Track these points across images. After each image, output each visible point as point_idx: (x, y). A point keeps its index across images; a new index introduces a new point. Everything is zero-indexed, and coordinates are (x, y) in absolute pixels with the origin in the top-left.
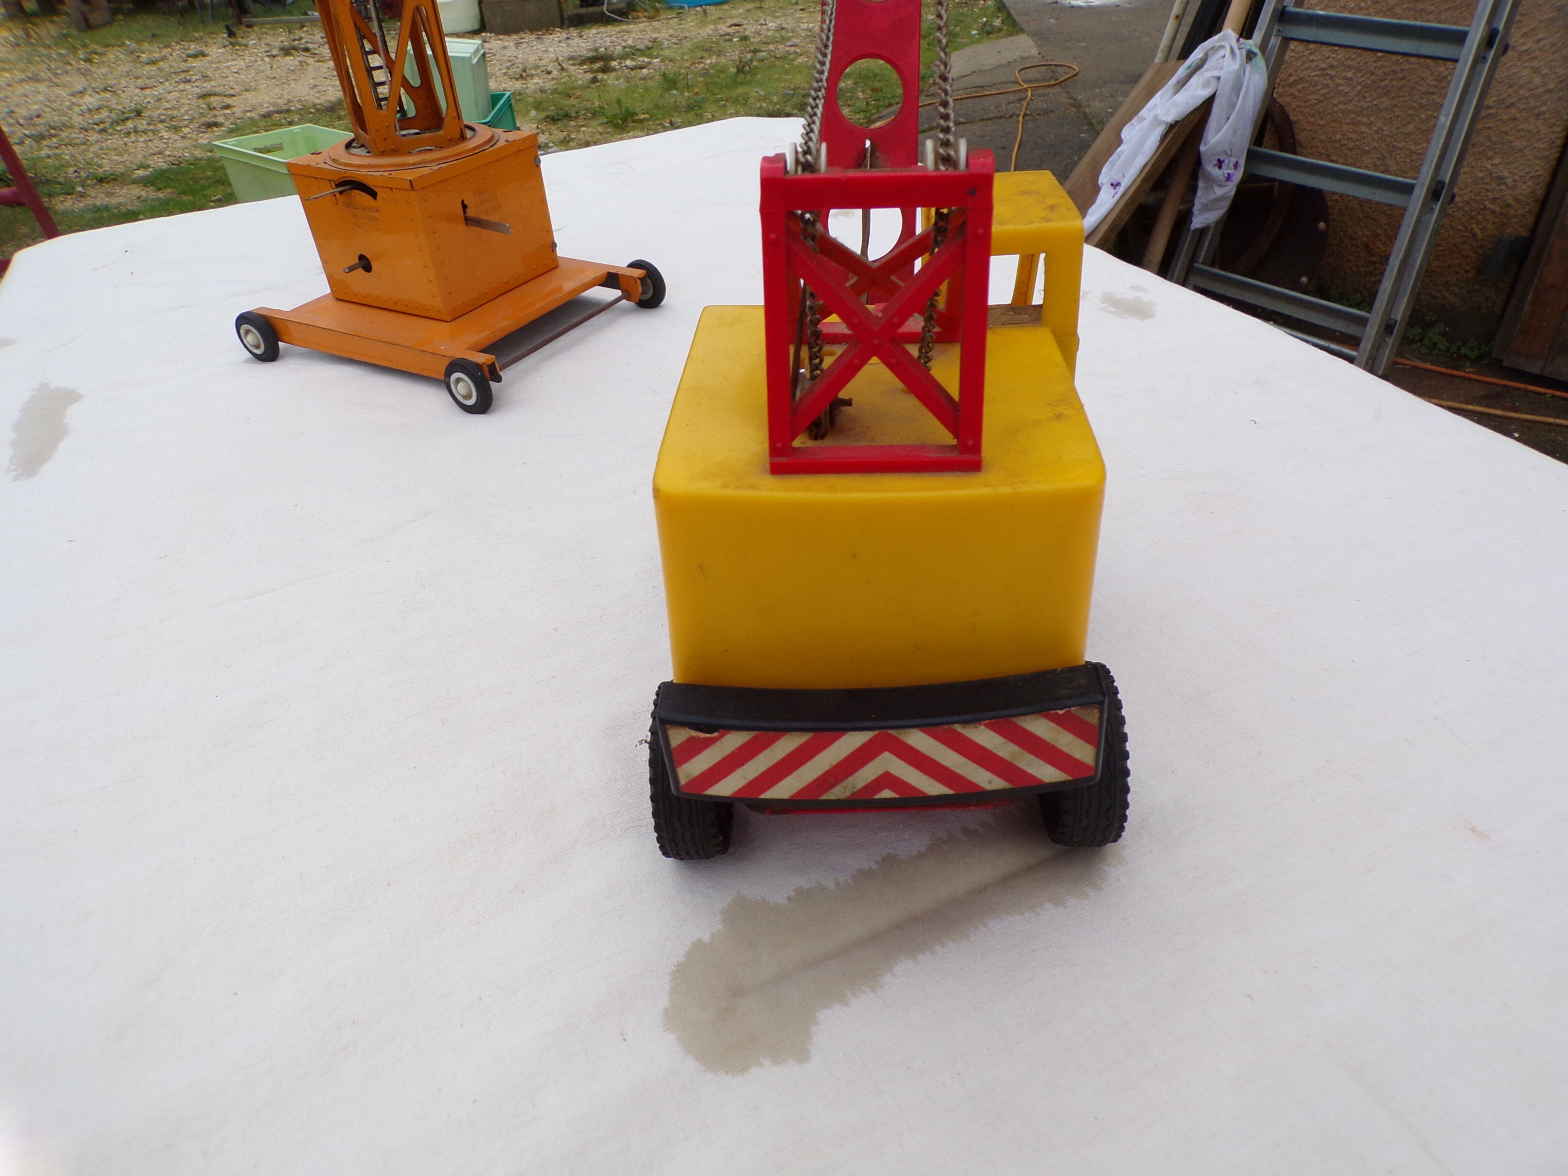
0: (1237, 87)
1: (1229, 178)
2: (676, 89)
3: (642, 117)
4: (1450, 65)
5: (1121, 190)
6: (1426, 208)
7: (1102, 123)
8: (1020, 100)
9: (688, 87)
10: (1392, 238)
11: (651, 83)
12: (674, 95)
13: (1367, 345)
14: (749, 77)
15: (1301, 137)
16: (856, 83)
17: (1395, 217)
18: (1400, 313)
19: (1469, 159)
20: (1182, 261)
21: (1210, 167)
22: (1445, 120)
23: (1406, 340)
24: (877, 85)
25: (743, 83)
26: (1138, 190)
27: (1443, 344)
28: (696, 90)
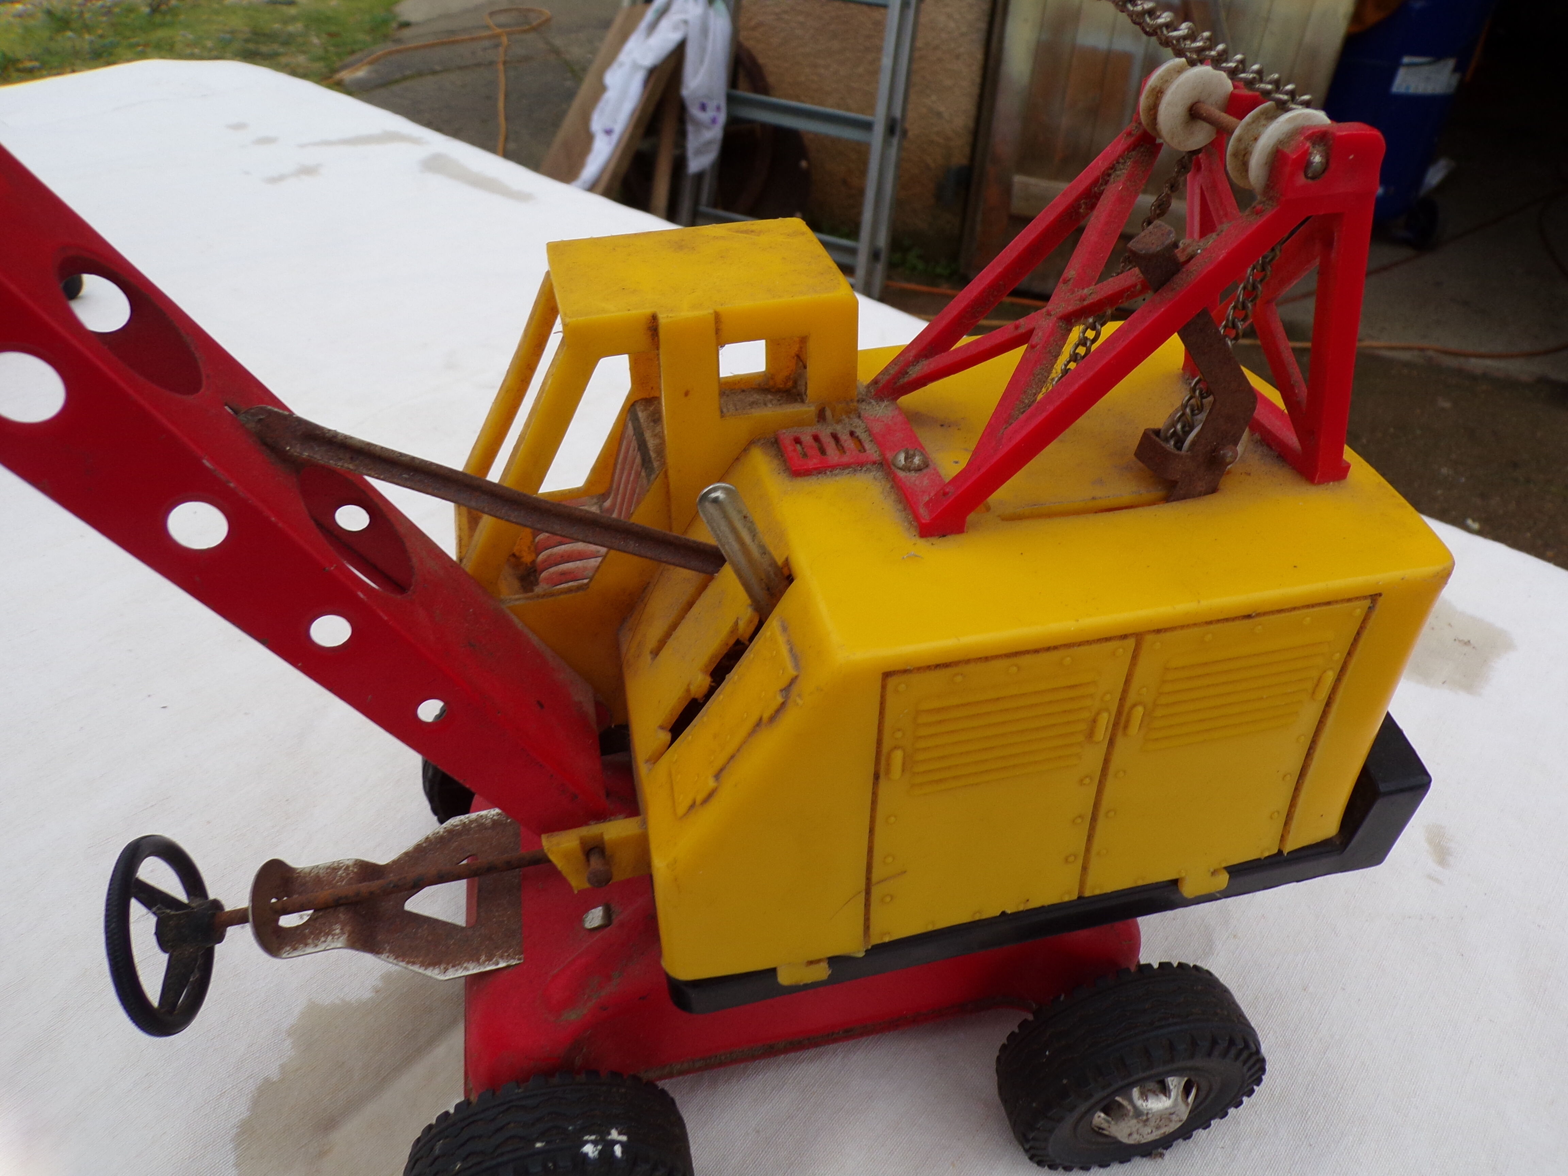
0: (705, 31)
1: (714, 121)
2: (71, 30)
3: (29, 64)
4: (882, 11)
5: (615, 137)
6: (886, 143)
7: (584, 70)
8: (497, 46)
9: (87, 28)
10: (863, 172)
11: (32, 22)
12: (69, 38)
13: (861, 272)
14: (168, 18)
15: (771, 80)
16: (307, 26)
17: (862, 152)
18: (882, 241)
19: (913, 97)
20: (686, 205)
21: (694, 111)
22: (887, 61)
23: (892, 266)
24: (333, 29)
25: (162, 25)
26: (632, 138)
27: (921, 266)
28: (100, 32)
